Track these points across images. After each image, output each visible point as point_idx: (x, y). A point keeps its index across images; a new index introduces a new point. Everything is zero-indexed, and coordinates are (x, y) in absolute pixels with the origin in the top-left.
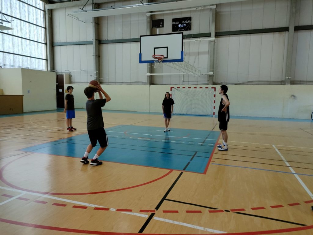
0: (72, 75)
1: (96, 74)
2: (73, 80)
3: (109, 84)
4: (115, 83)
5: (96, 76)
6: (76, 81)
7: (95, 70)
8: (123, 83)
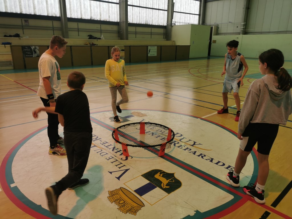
0: (219, 27)
1: (244, 25)
2: (219, 32)
3: (255, 34)
4: (261, 33)
5: (243, 27)
6: (222, 32)
7: (243, 22)
8: (269, 33)
